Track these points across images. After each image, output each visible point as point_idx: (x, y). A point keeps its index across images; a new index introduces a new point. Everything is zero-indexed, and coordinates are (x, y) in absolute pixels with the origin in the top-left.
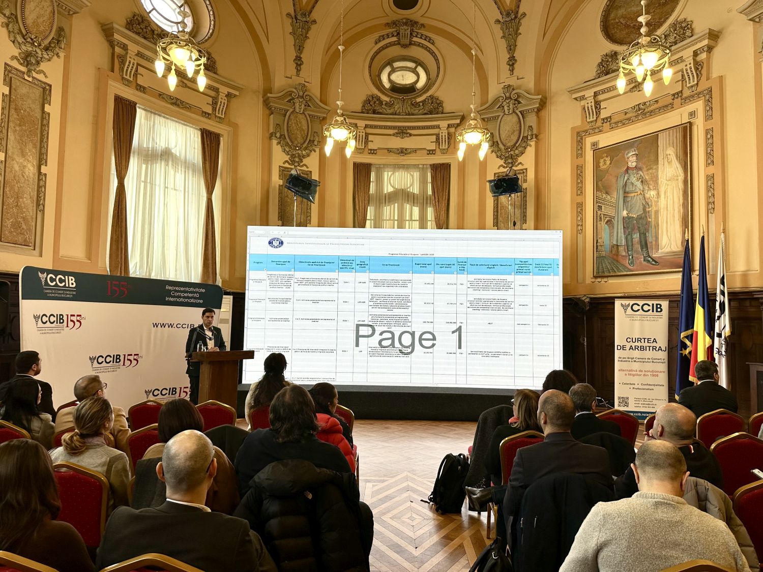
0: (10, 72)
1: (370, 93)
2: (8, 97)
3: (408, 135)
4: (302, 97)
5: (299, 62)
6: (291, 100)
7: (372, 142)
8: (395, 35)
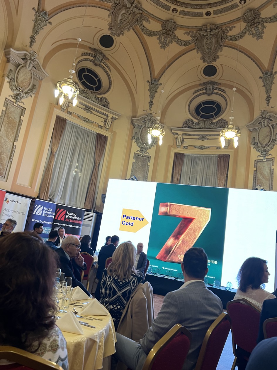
0: (7, 101)
1: (188, 118)
2: (5, 112)
3: (206, 139)
4: (150, 120)
5: (151, 103)
6: (144, 121)
7: (186, 142)
8: (204, 89)
